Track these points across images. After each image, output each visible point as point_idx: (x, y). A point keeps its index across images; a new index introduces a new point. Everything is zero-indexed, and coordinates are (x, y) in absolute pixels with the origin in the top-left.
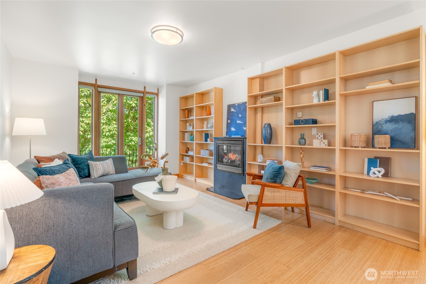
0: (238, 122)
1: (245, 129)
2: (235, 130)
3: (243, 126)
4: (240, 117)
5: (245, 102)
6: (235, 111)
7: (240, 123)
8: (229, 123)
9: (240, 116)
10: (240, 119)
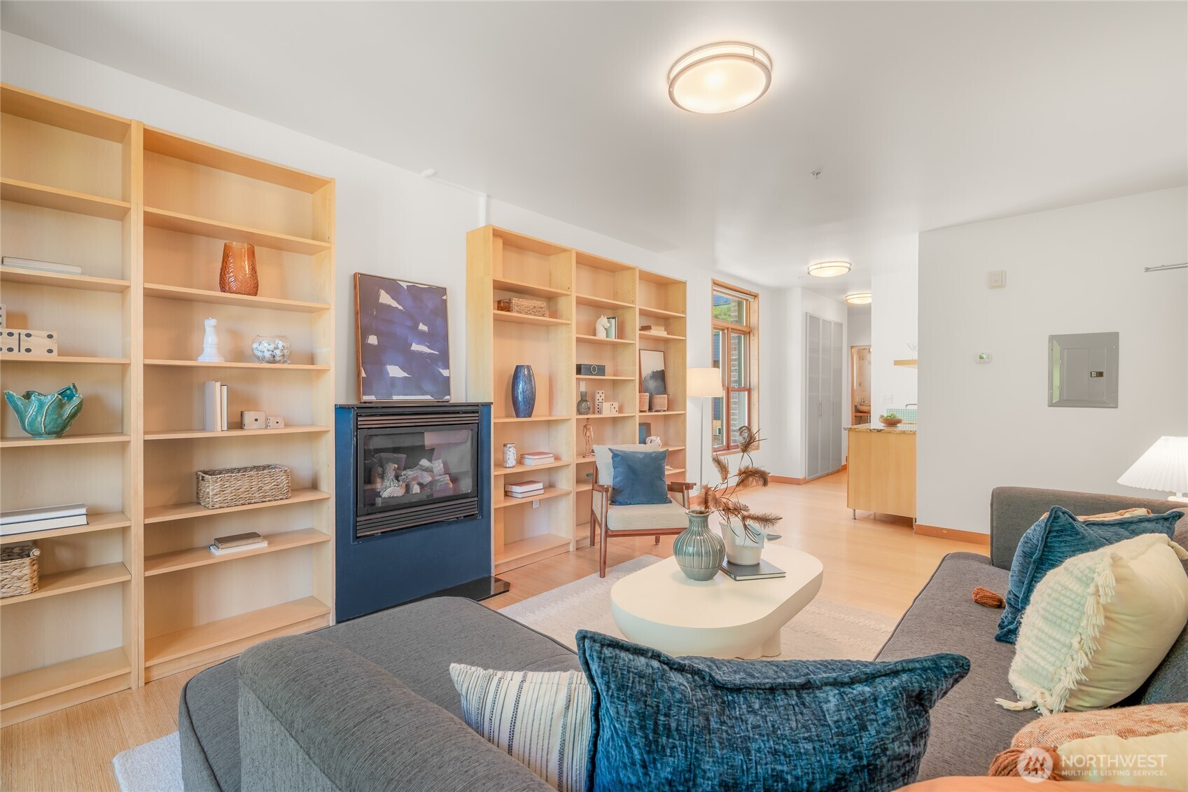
0: (415, 347)
1: (445, 373)
2: (406, 375)
3: (440, 364)
4: (422, 333)
5: (438, 287)
6: (400, 307)
7: (425, 353)
8: (372, 345)
9: (422, 327)
10: (423, 338)
